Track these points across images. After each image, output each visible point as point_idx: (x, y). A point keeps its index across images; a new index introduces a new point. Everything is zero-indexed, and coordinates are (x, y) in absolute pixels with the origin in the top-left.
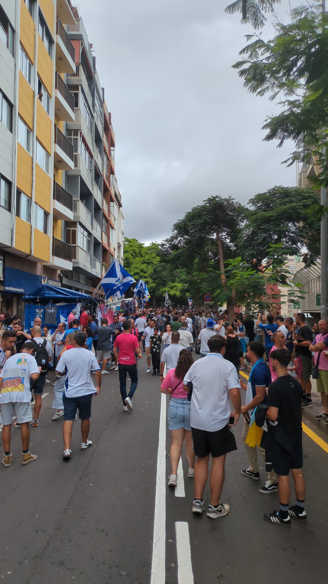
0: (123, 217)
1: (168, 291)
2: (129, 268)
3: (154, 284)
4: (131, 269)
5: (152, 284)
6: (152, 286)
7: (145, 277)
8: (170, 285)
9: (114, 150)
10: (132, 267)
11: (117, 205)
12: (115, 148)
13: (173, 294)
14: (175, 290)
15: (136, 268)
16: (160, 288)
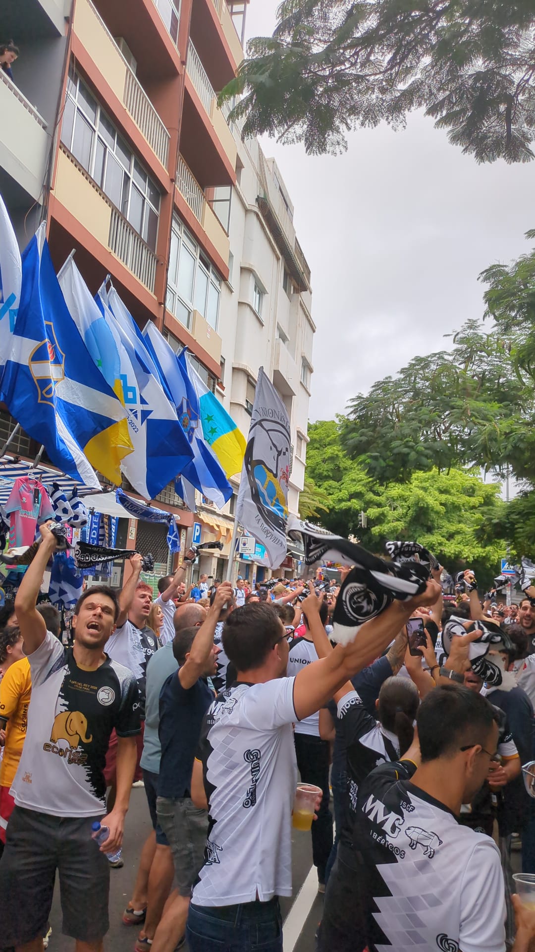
0: (303, 309)
1: (440, 544)
2: (340, 483)
3: (398, 523)
4: (343, 484)
5: (395, 524)
6: (394, 527)
7: (379, 505)
8: (445, 530)
9: (243, 13)
10: (346, 479)
11: (278, 259)
12: (248, 5)
13: (452, 552)
14: (459, 543)
15: (354, 480)
16: (416, 535)
